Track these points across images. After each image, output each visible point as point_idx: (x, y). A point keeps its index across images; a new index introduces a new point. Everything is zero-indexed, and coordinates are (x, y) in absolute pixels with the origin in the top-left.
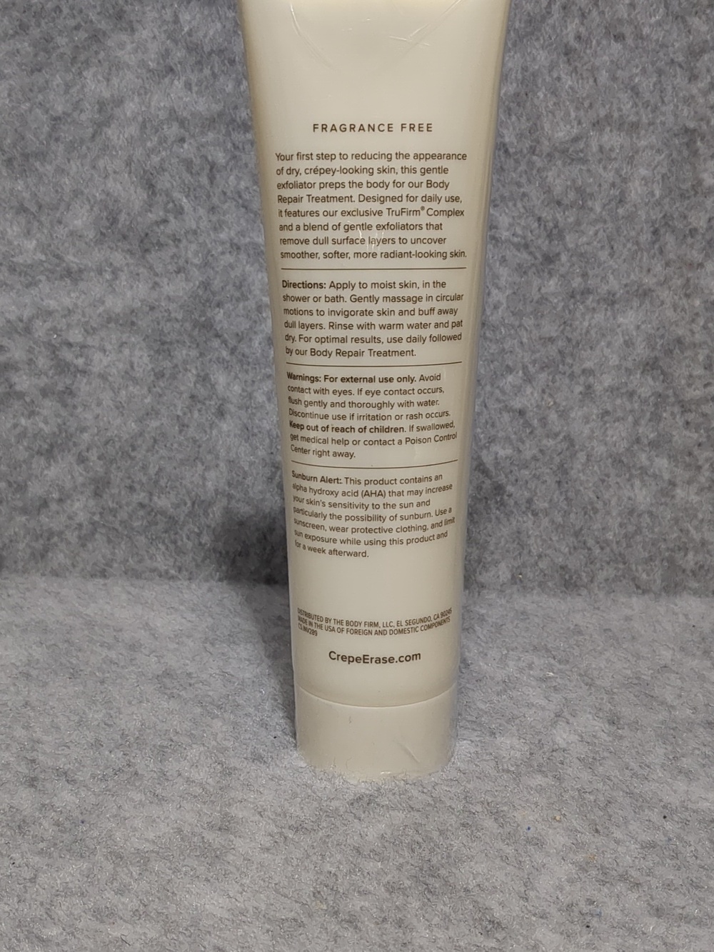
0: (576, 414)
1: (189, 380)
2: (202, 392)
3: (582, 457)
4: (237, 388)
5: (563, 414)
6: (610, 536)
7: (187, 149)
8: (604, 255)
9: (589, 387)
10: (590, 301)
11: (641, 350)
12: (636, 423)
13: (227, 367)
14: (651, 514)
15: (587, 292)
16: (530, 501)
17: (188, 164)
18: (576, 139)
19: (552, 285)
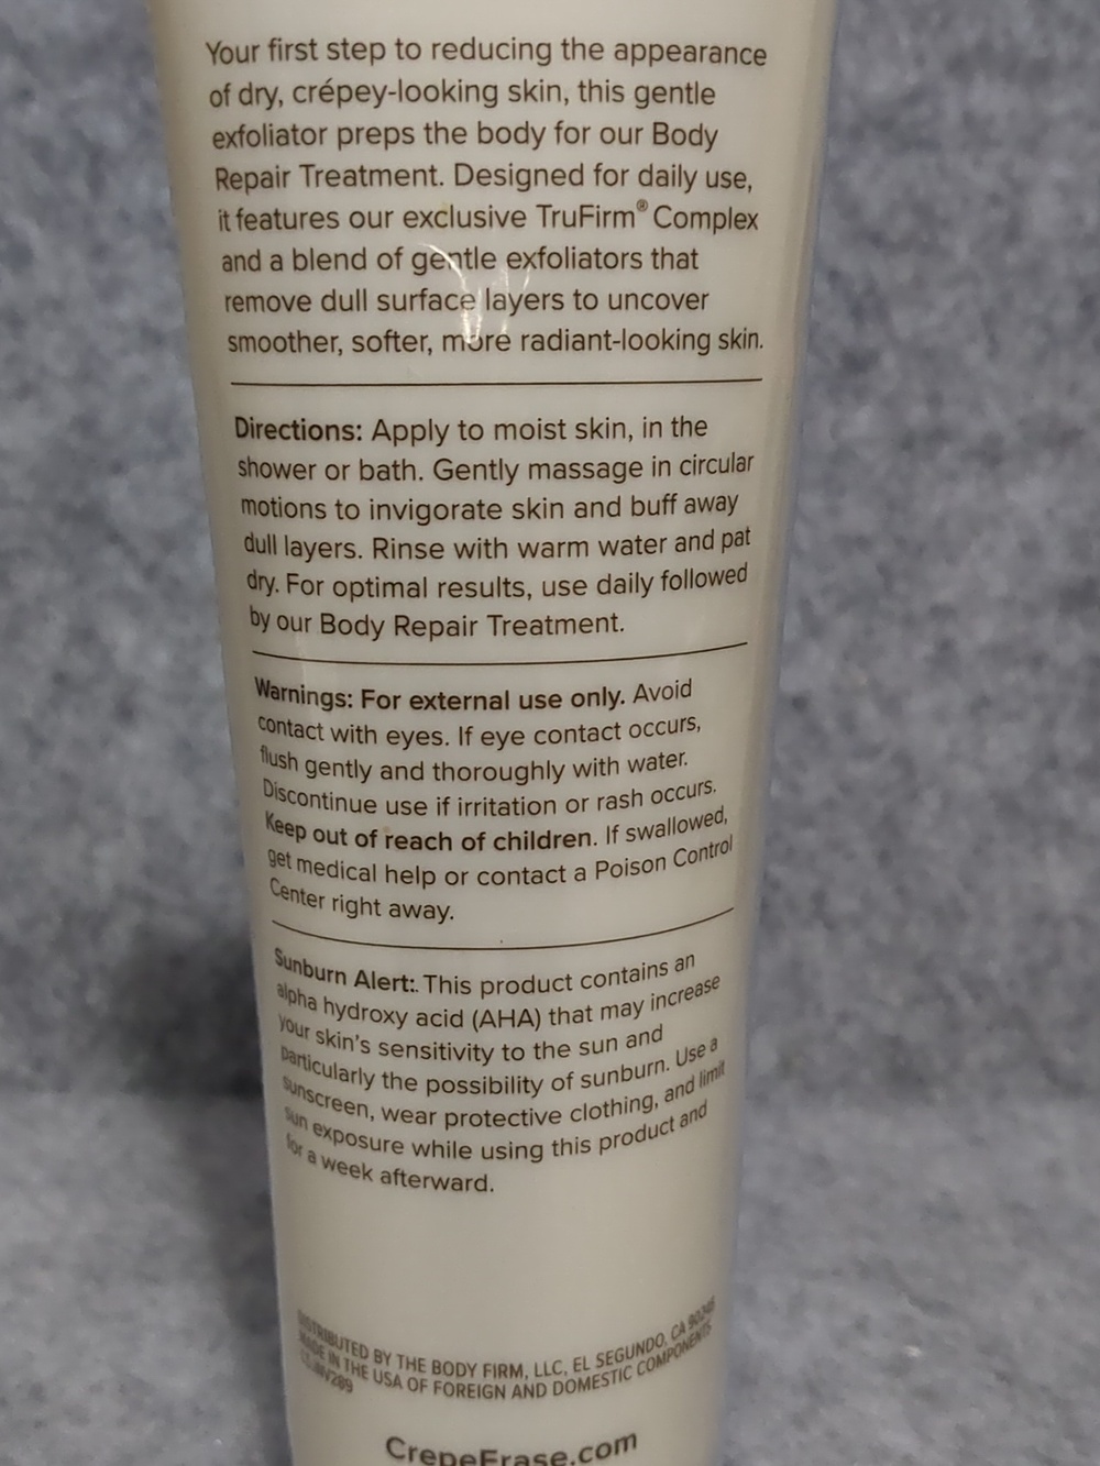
0: (920, 704)
1: (49, 640)
2: (81, 665)
3: (931, 799)
4: (161, 657)
5: (891, 705)
6: (994, 969)
7: (37, 116)
8: (975, 354)
9: (946, 646)
10: (946, 453)
11: (1058, 565)
12: (1049, 723)
13: (137, 607)
14: (1081, 920)
15: (939, 435)
16: (819, 898)
17: (41, 150)
18: (914, 97)
19: (863, 420)
